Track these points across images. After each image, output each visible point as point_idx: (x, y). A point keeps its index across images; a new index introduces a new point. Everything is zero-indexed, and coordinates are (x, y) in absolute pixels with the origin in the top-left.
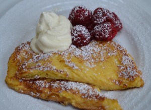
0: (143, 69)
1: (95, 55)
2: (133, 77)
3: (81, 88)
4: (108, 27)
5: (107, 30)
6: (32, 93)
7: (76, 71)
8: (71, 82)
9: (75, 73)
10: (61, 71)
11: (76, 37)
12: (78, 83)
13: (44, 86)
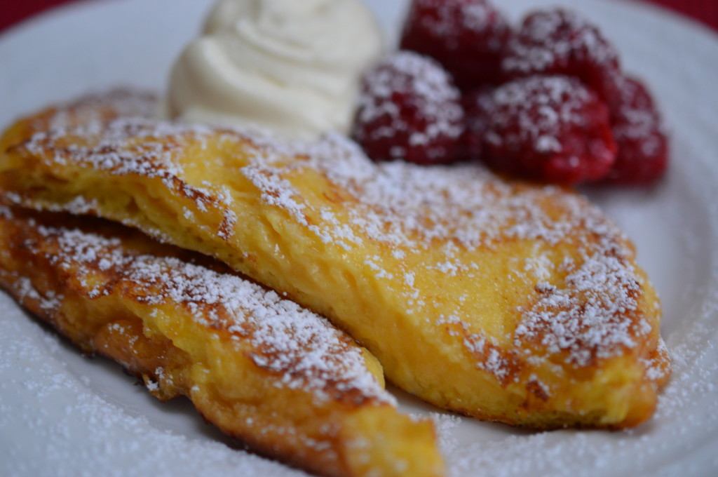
0: (690, 361)
1: (439, 211)
2: (594, 350)
3: (276, 321)
4: (565, 97)
5: (557, 108)
6: (26, 284)
7: (274, 218)
8: (236, 280)
9: (268, 225)
10: (198, 194)
11: (379, 101)
12: (272, 295)
13: (91, 255)
